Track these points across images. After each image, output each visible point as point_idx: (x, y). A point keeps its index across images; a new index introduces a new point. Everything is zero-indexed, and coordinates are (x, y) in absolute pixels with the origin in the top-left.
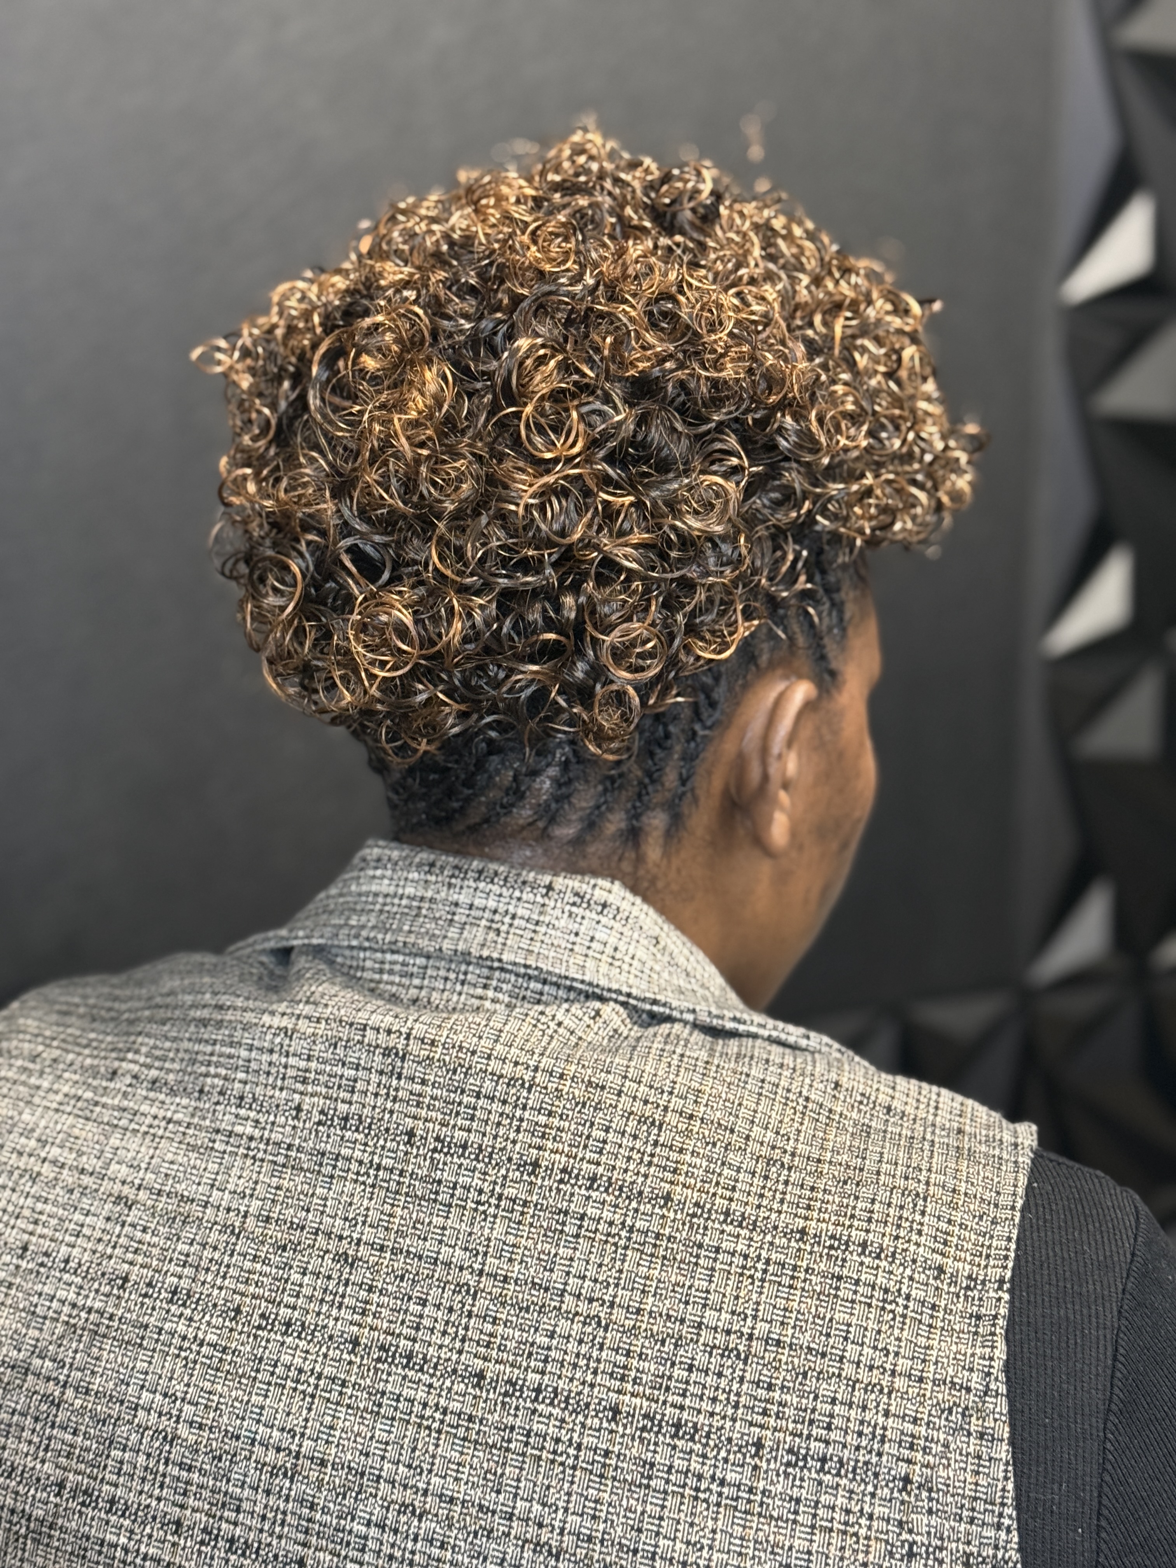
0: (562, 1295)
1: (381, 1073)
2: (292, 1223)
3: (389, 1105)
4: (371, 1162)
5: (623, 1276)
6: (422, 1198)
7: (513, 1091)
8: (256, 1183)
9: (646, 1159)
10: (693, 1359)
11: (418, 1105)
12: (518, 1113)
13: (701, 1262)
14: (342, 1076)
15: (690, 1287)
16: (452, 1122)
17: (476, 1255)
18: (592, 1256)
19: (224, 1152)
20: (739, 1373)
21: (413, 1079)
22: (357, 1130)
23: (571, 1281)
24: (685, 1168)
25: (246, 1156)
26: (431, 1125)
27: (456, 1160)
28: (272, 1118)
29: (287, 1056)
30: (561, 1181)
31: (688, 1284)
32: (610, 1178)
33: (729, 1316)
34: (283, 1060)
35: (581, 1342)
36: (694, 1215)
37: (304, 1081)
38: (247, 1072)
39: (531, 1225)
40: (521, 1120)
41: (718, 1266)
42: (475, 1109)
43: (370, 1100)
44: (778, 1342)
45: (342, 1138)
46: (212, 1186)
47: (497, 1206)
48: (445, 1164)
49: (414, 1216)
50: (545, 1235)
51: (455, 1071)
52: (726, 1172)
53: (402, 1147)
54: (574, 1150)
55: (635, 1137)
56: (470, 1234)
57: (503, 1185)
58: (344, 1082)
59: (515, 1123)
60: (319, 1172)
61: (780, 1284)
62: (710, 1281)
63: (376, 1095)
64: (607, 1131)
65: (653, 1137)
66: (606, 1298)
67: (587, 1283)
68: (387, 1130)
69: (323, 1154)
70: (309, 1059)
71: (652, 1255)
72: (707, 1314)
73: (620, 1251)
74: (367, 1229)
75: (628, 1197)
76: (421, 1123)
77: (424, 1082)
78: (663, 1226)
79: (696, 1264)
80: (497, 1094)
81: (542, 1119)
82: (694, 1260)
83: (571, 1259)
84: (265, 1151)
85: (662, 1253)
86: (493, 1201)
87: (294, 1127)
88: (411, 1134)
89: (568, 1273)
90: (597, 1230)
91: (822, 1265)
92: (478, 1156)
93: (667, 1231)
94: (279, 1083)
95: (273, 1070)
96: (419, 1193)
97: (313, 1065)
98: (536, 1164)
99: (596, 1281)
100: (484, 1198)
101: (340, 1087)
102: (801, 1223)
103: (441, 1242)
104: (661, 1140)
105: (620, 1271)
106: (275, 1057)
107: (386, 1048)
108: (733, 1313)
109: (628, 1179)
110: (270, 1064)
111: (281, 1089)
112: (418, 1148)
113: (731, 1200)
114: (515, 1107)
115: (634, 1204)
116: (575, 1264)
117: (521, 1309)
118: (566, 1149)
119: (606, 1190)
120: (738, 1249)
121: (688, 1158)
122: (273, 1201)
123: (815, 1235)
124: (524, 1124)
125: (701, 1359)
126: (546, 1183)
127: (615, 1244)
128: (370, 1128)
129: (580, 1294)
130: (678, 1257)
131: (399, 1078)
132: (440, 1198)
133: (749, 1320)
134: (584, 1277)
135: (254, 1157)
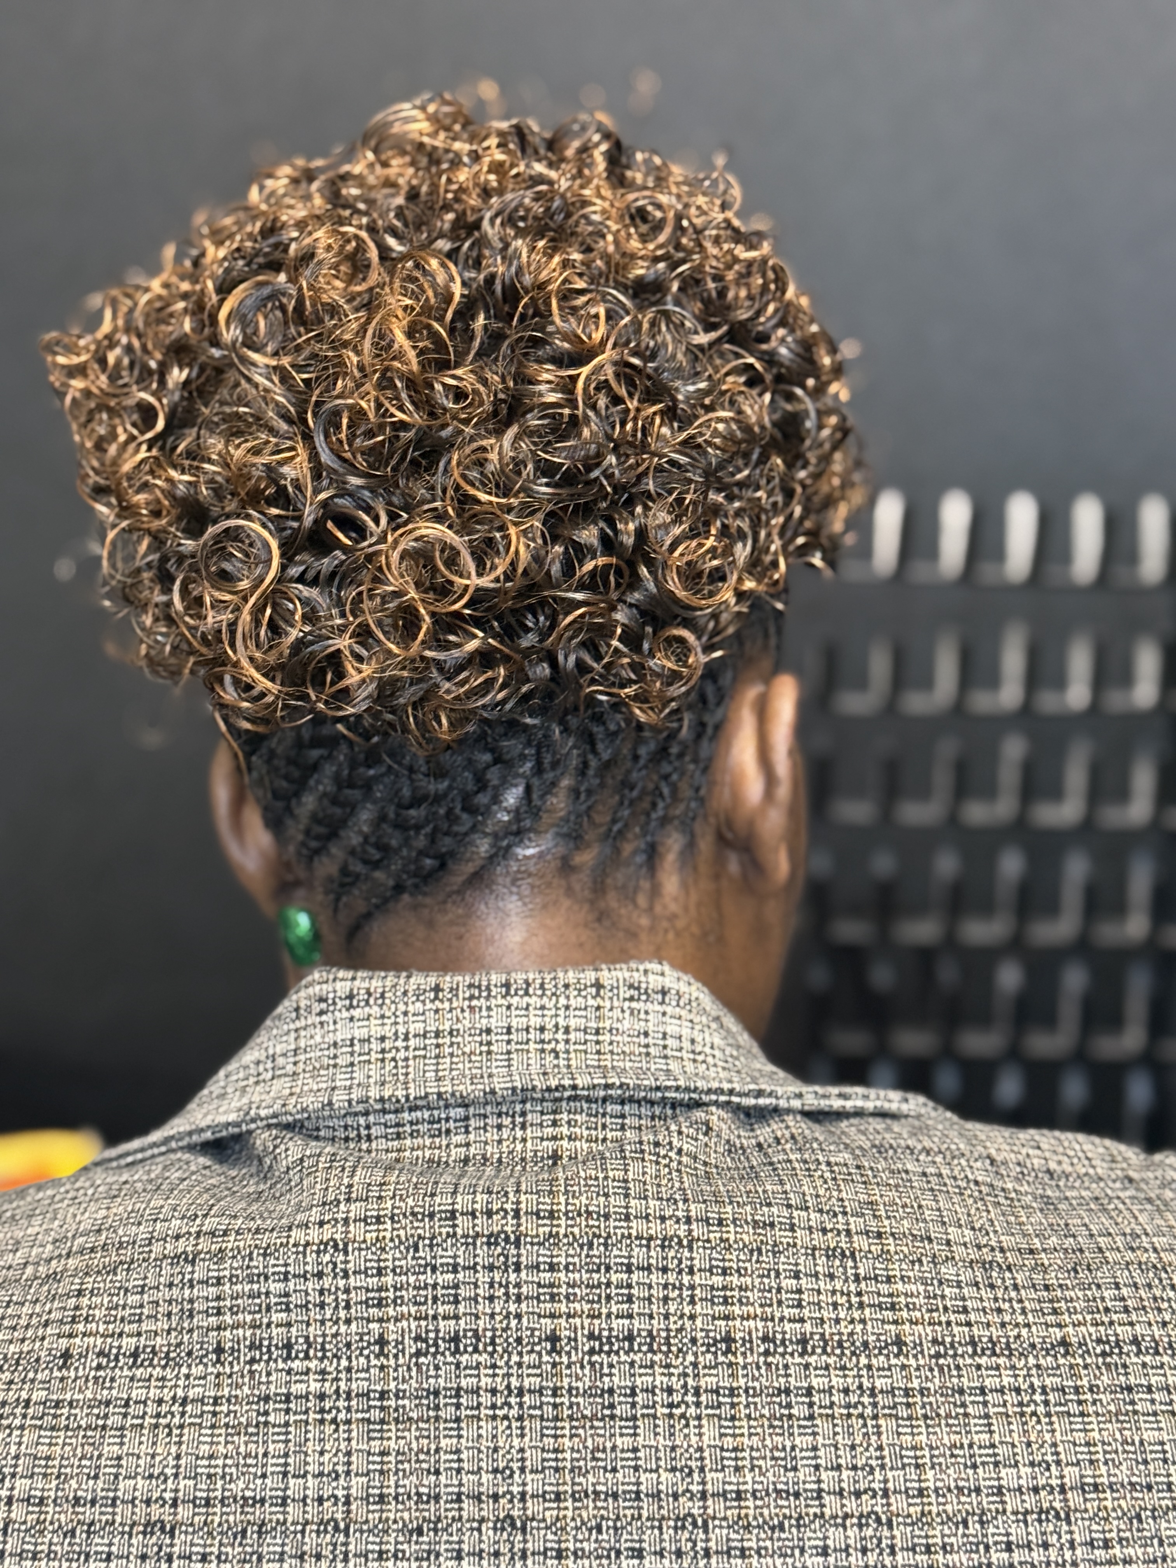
0: (819, 1497)
1: (491, 1268)
2: (418, 1494)
3: (513, 1308)
4: (508, 1387)
5: (886, 1453)
6: (594, 1417)
7: (672, 1253)
8: (349, 1454)
9: (855, 1300)
10: (1008, 1534)
11: (553, 1298)
12: (686, 1279)
13: (970, 1410)
14: (435, 1286)
15: (971, 1446)
16: (604, 1311)
17: (690, 1474)
18: (839, 1438)
19: (287, 1424)
20: (1065, 1537)
21: (537, 1267)
22: (476, 1350)
23: (824, 1476)
24: (902, 1299)
25: (322, 1421)
26: (578, 1321)
27: (623, 1358)
28: (344, 1363)
29: (346, 1276)
30: (767, 1353)
31: (966, 1442)
32: (823, 1335)
33: (1029, 1470)
34: (341, 1283)
35: (864, 1551)
36: (938, 1355)
37: (380, 1304)
38: (288, 1310)
39: (749, 1417)
40: (692, 1287)
41: (992, 1410)
42: (630, 1286)
43: (483, 1307)
44: (1096, 1486)
45: (458, 1365)
46: (285, 1474)
47: (698, 1404)
48: (611, 1366)
49: (589, 1443)
50: (771, 1426)
51: (591, 1245)
52: (947, 1291)
53: (546, 1358)
54: (768, 1310)
55: (832, 1277)
56: (673, 1449)
57: (697, 1375)
58: (440, 1292)
59: (686, 1293)
60: (437, 1418)
61: (1068, 1414)
62: (991, 1432)
63: (491, 1299)
64: (797, 1277)
65: (850, 1272)
66: (876, 1486)
67: (845, 1474)
68: (519, 1340)
69: (436, 1393)
70: (380, 1272)
71: (910, 1418)
72: (1003, 1474)
73: (870, 1423)
74: (529, 1477)
75: (853, 1353)
76: (563, 1321)
77: (552, 1268)
78: (909, 1378)
79: (966, 1415)
80: (653, 1261)
81: (718, 1280)
82: (961, 1411)
83: (815, 1449)
84: (348, 1409)
85: (921, 1412)
86: (690, 1398)
87: (382, 1368)
88: (554, 1338)
89: (817, 1467)
90: (832, 1404)
91: (1104, 1378)
92: (650, 1345)
93: (916, 1384)
94: (342, 1314)
95: (329, 1300)
96: (587, 1413)
97: (389, 1280)
98: (728, 1339)
99: (855, 1468)
100: (676, 1398)
101: (435, 1299)
102: (1057, 1333)
103: (636, 1468)
104: (861, 1271)
105: (880, 1448)
106: (327, 1282)
107: (491, 1235)
108: (1032, 1464)
109: (845, 1331)
110: (321, 1292)
111: (348, 1322)
112: (569, 1354)
113: (969, 1324)
114: (680, 1272)
115: (863, 1361)
116: (821, 1453)
117: (773, 1529)
118: (759, 1311)
119: (824, 1352)
120: (1005, 1383)
121: (900, 1286)
122: (382, 1472)
123: (1080, 1345)
124: (698, 1292)
125: (1017, 1532)
126: (749, 1360)
127: (861, 1416)
128: (493, 1343)
129: (842, 1490)
130: (942, 1412)
131: (518, 1270)
132: (617, 1412)
133: (1053, 1468)
134: (839, 1467)
135: (334, 1421)
